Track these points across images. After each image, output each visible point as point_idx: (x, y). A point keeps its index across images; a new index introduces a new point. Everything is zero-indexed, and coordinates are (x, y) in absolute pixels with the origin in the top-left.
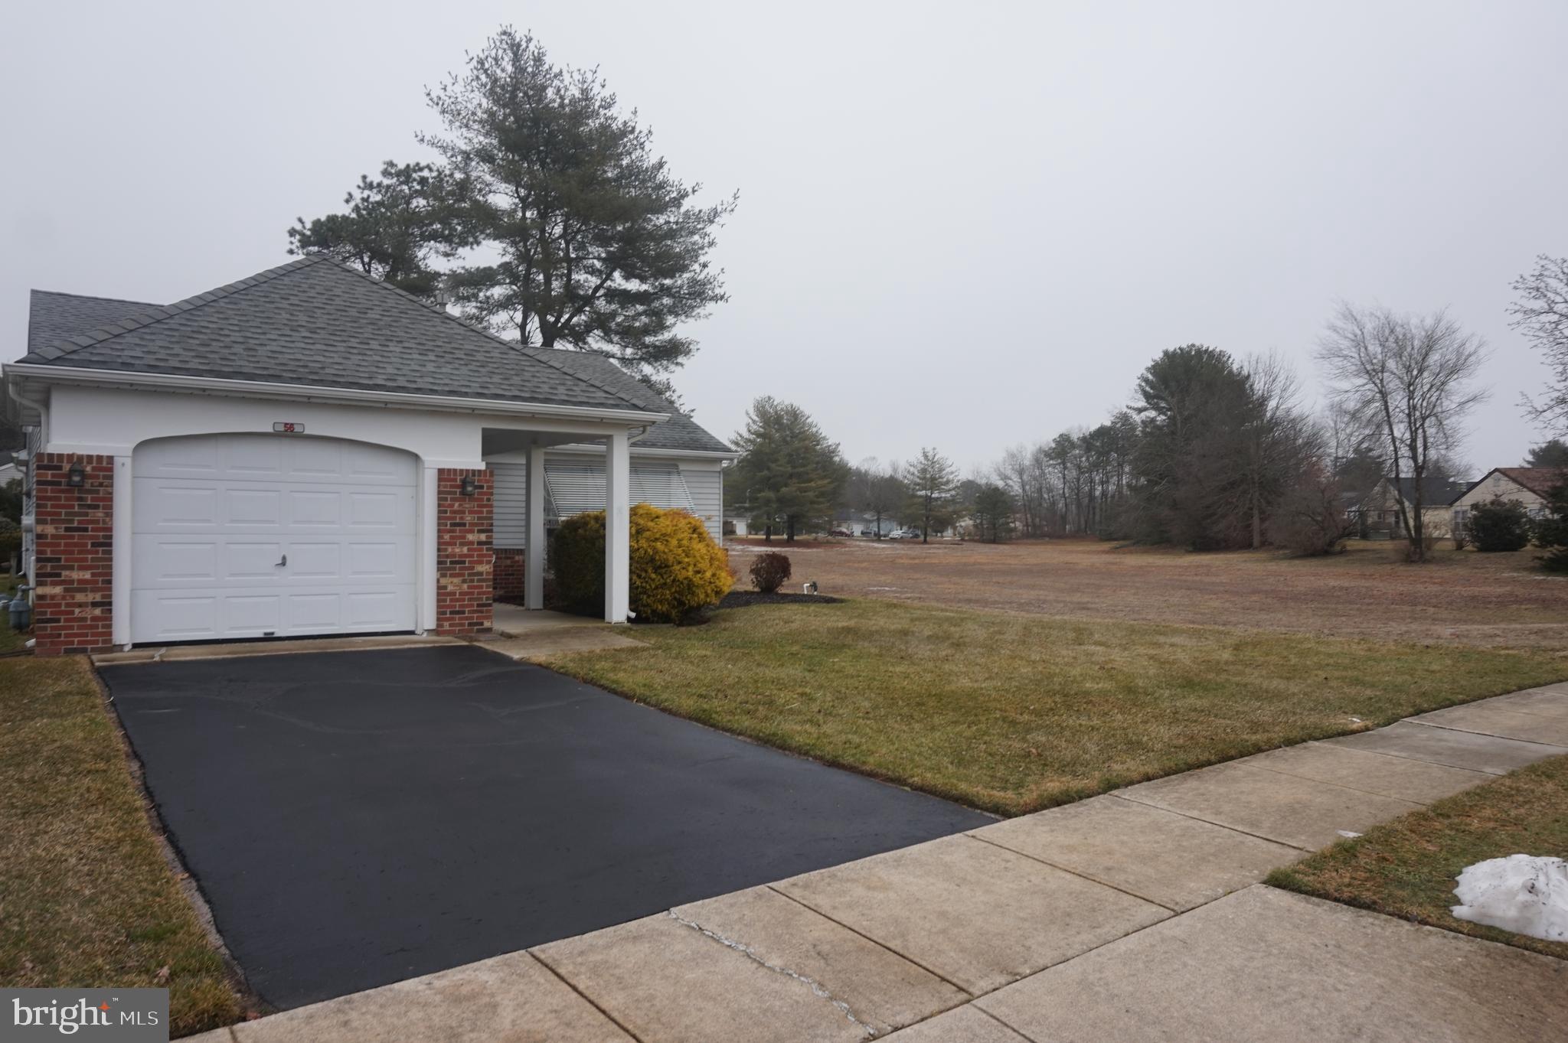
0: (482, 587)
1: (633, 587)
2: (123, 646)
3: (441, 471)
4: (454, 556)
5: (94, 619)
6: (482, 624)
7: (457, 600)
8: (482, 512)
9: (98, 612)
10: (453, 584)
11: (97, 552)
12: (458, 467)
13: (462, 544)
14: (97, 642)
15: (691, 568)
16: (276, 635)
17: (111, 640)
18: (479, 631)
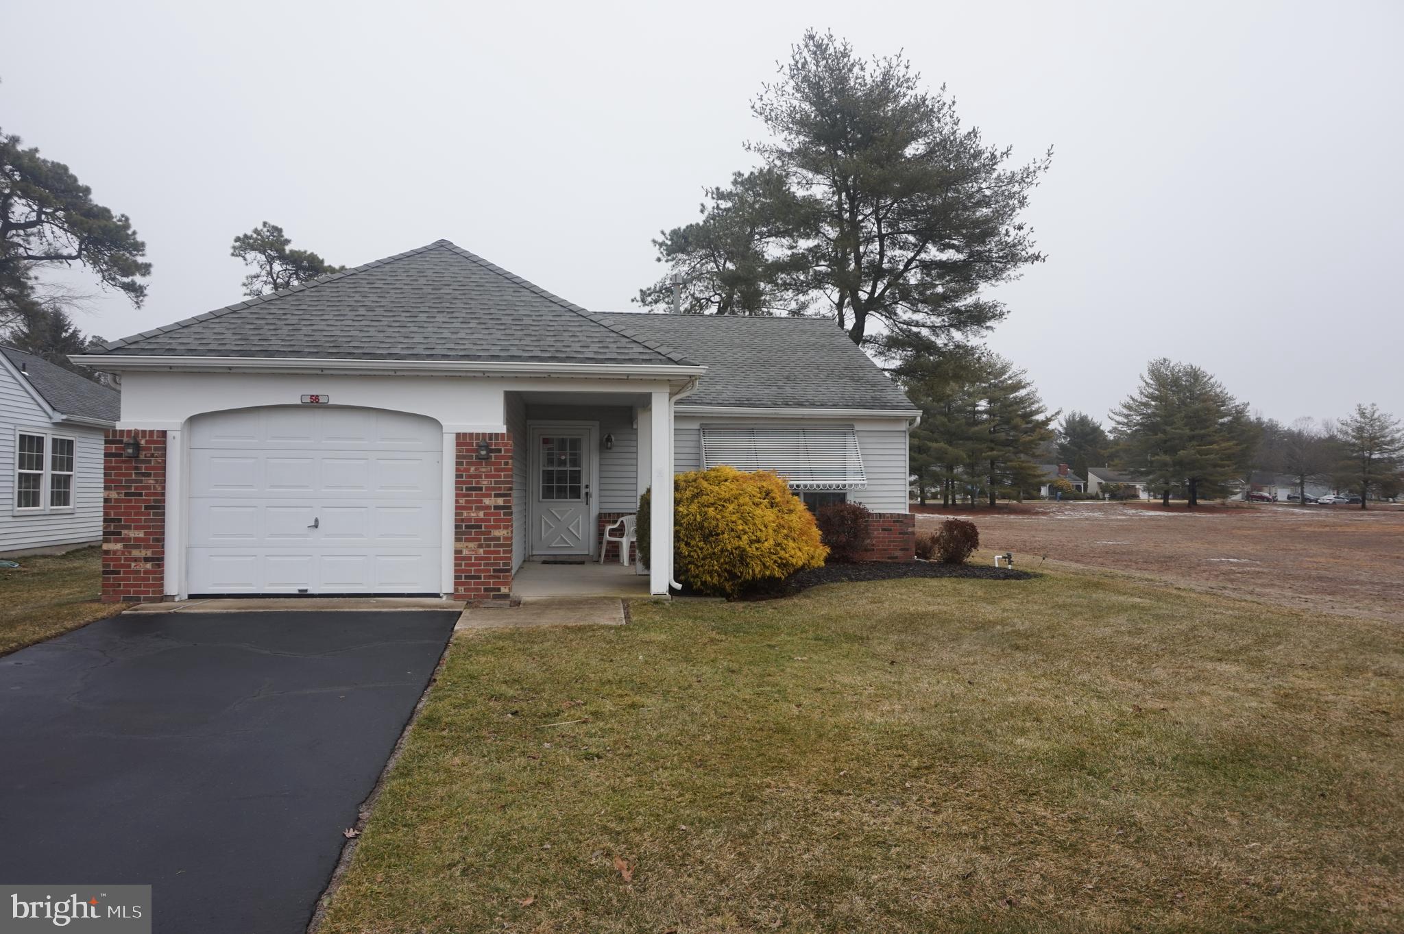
0: (499, 552)
1: (677, 555)
2: (174, 596)
3: (458, 435)
4: (470, 520)
5: (146, 572)
6: (499, 590)
7: (473, 565)
8: (499, 476)
9: (149, 566)
10: (469, 549)
11: (149, 514)
12: (475, 431)
13: (478, 509)
14: (148, 592)
15: (745, 537)
16: (309, 592)
17: (162, 591)
18: (495, 597)
